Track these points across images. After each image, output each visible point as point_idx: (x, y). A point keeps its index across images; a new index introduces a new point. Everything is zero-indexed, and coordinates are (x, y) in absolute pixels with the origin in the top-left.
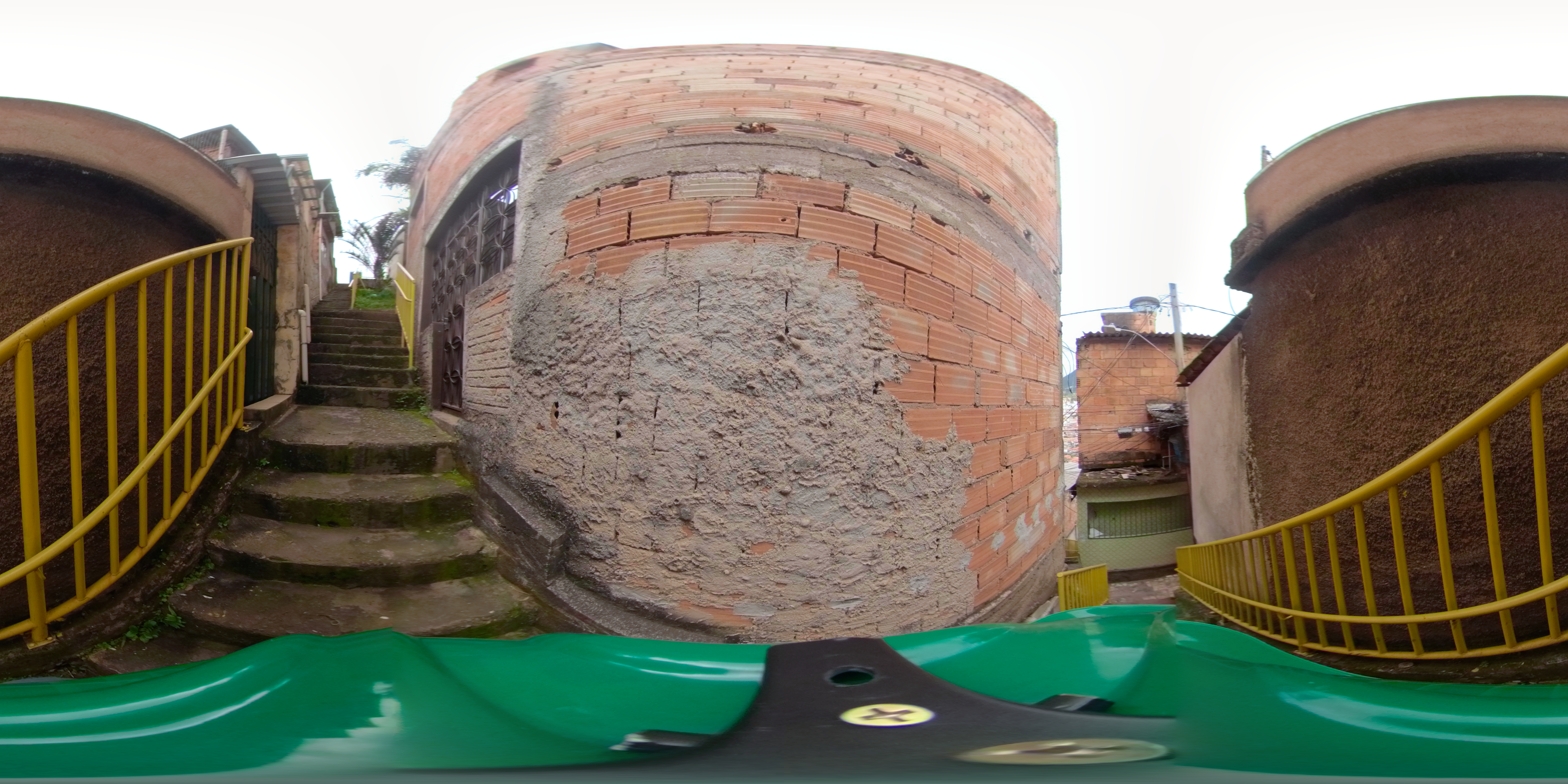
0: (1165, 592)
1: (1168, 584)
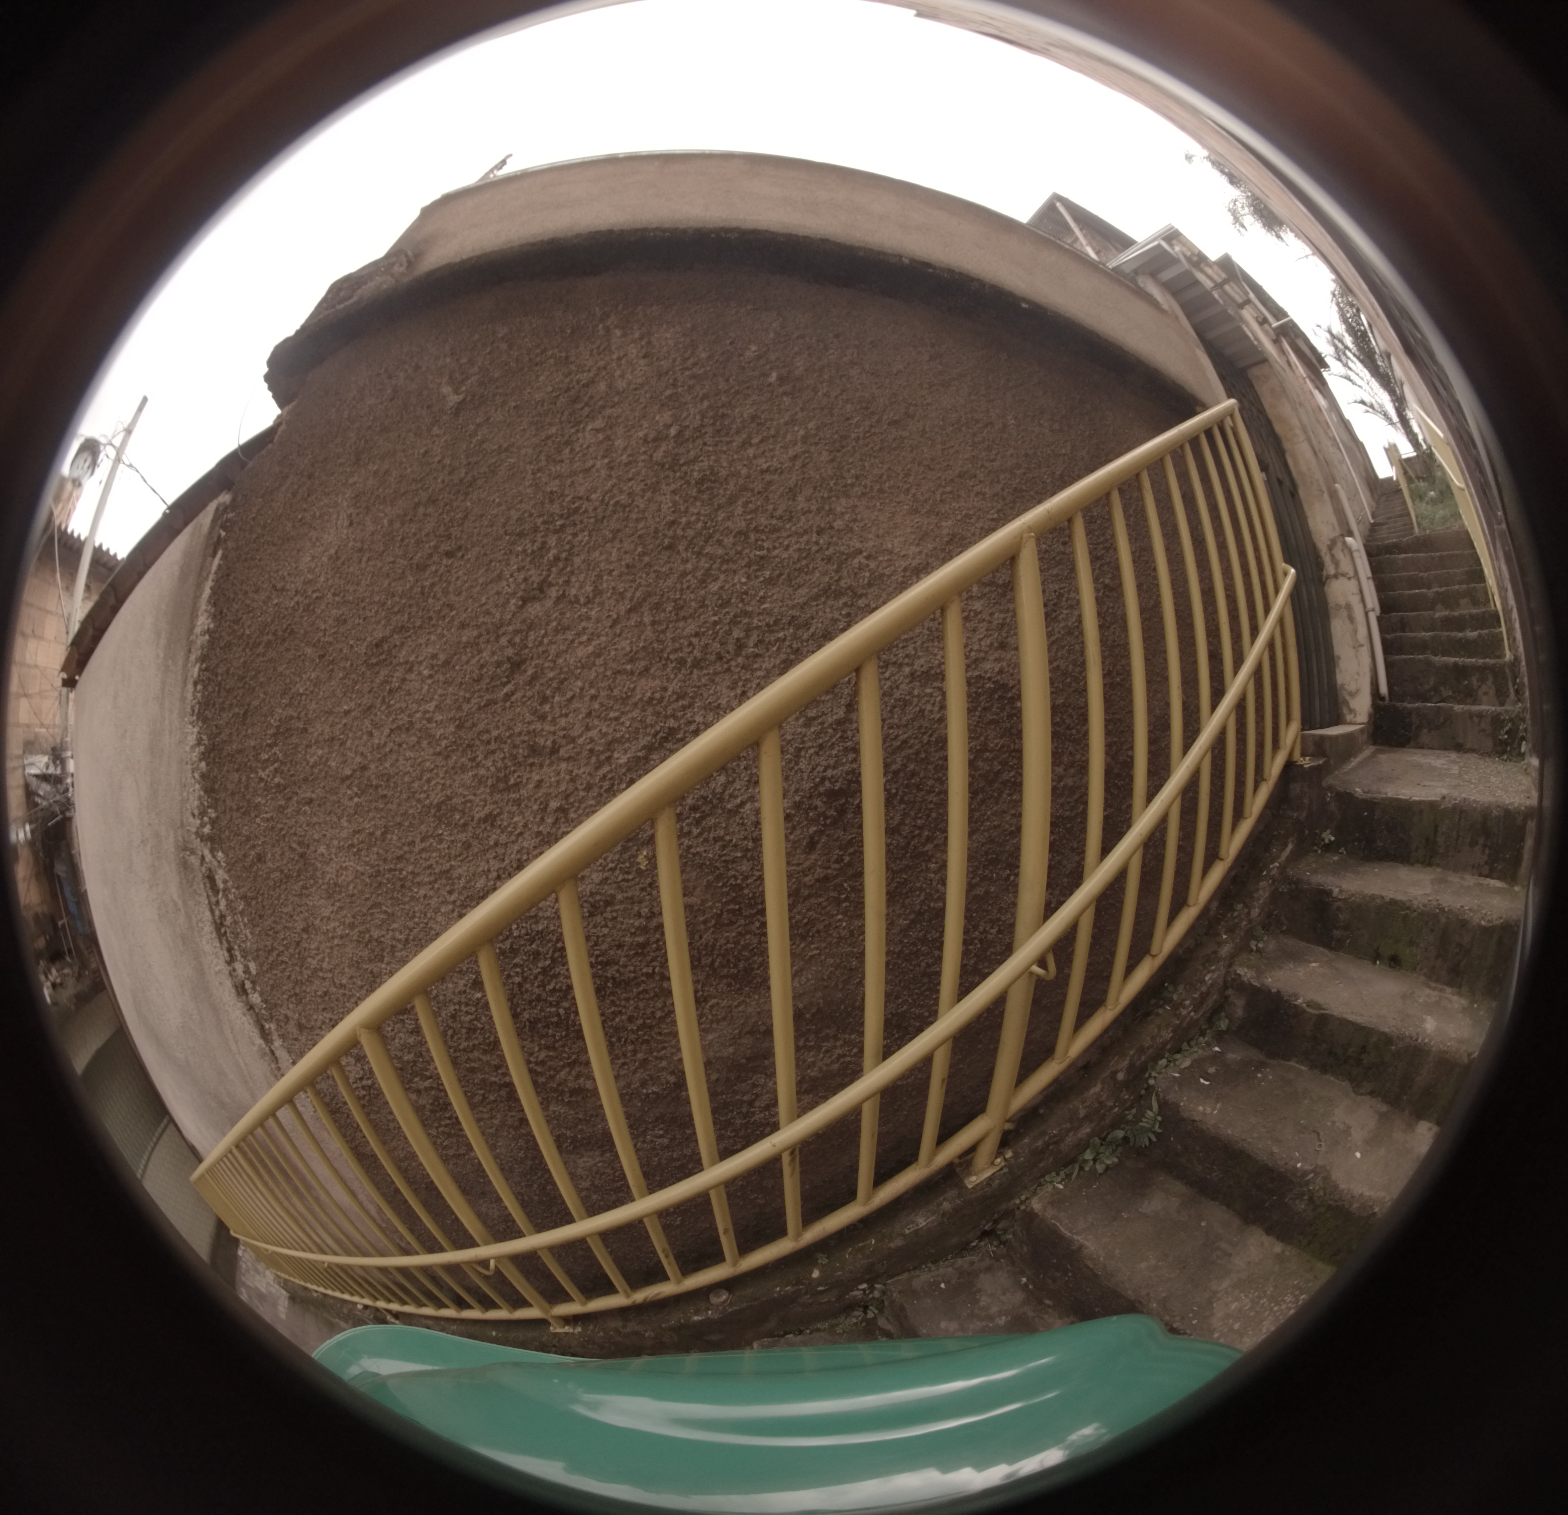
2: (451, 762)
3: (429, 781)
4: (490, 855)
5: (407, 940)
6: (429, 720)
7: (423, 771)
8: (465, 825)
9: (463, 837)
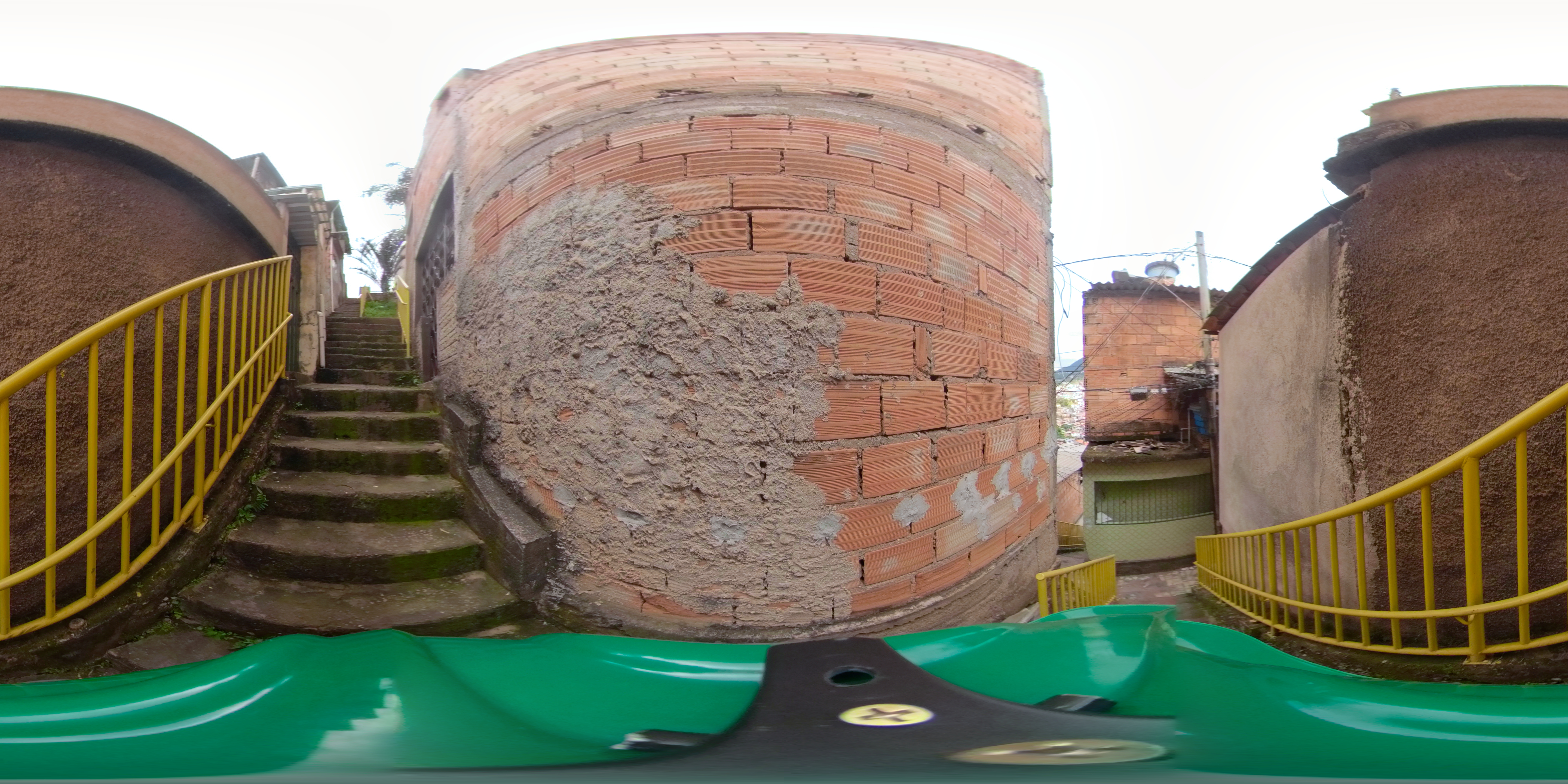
0: (1180, 587)
1: (1183, 578)
2: (1541, 325)
3: (1528, 332)
4: (1559, 368)
5: (1498, 415)
6: (1529, 305)
7: (1524, 328)
8: (1546, 354)
9: (1545, 360)
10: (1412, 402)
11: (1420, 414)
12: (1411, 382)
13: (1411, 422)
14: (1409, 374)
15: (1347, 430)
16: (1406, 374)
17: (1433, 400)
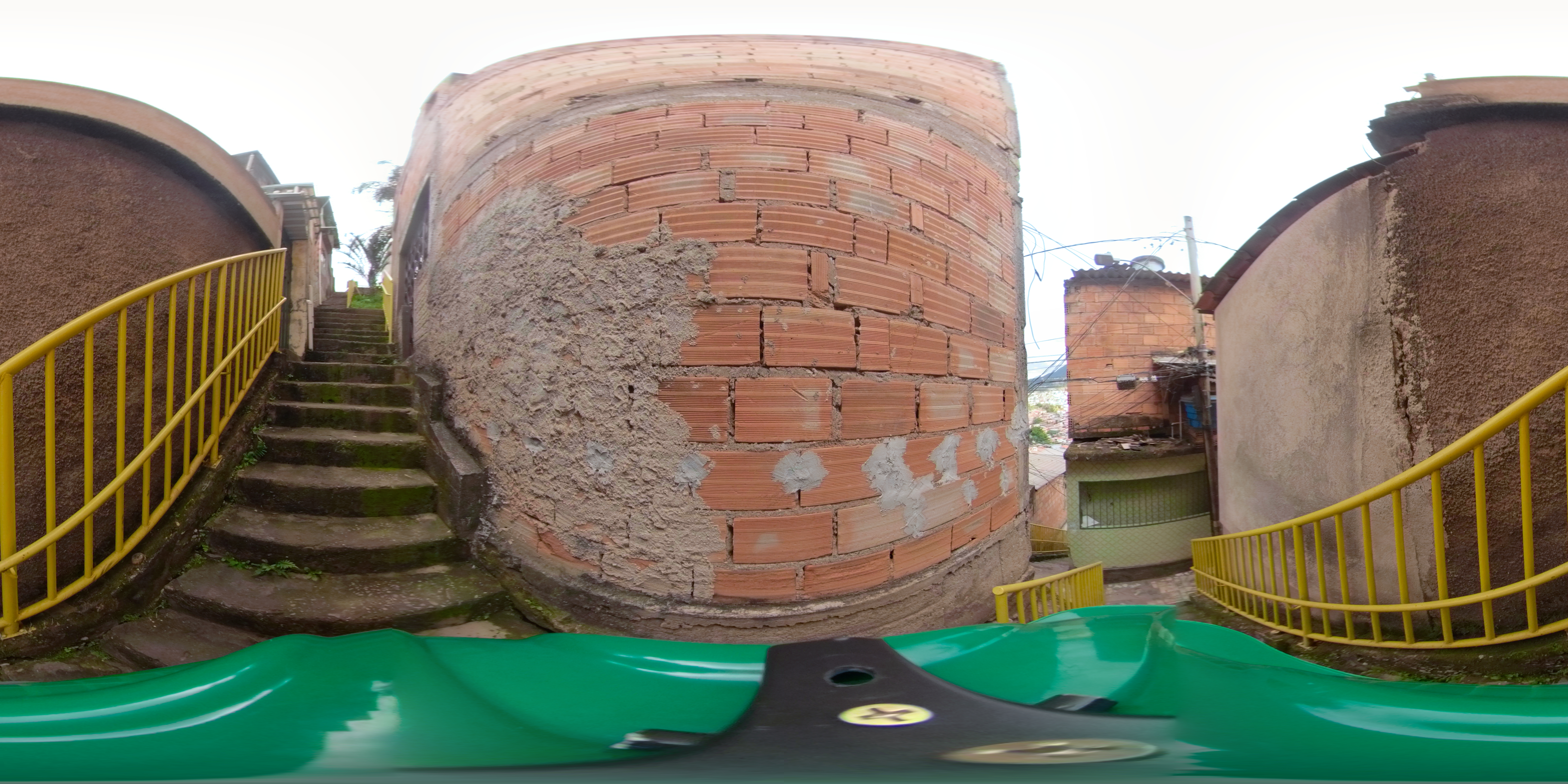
10: (1488, 335)
11: (1498, 347)
12: (1486, 315)
13: (1487, 357)
14: (1484, 307)
15: (1402, 378)
16: (1479, 308)
17: (1512, 332)
